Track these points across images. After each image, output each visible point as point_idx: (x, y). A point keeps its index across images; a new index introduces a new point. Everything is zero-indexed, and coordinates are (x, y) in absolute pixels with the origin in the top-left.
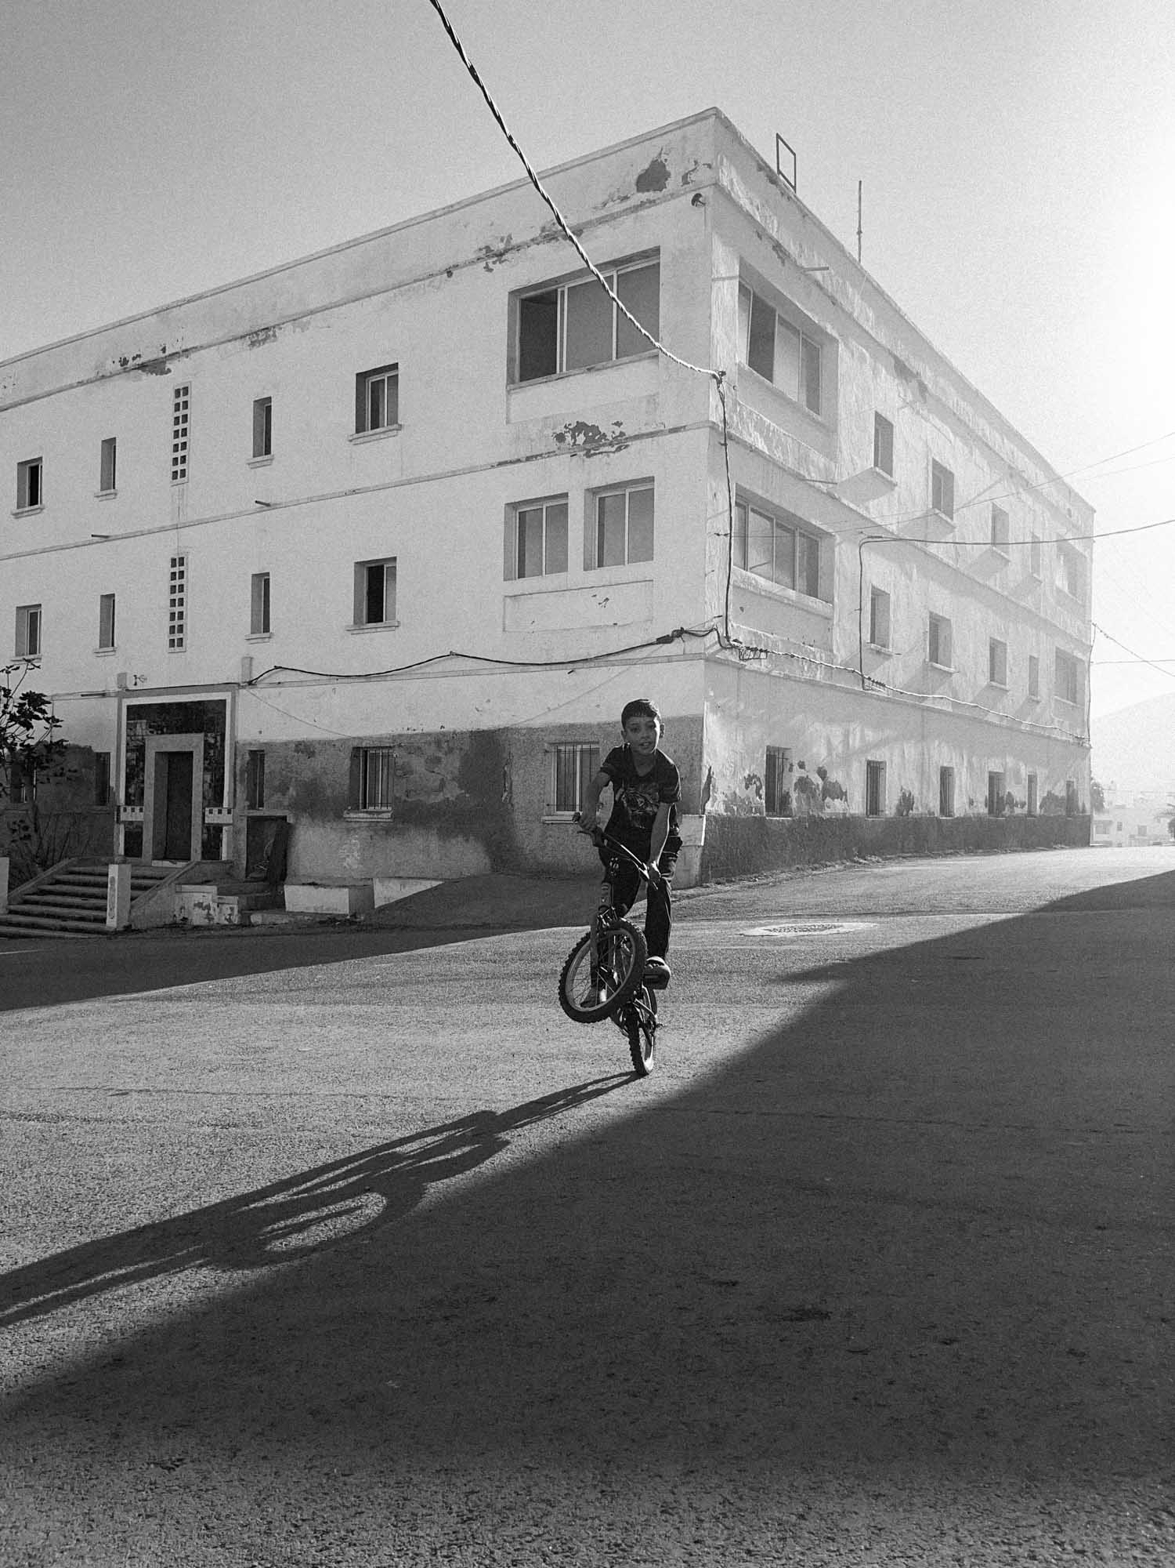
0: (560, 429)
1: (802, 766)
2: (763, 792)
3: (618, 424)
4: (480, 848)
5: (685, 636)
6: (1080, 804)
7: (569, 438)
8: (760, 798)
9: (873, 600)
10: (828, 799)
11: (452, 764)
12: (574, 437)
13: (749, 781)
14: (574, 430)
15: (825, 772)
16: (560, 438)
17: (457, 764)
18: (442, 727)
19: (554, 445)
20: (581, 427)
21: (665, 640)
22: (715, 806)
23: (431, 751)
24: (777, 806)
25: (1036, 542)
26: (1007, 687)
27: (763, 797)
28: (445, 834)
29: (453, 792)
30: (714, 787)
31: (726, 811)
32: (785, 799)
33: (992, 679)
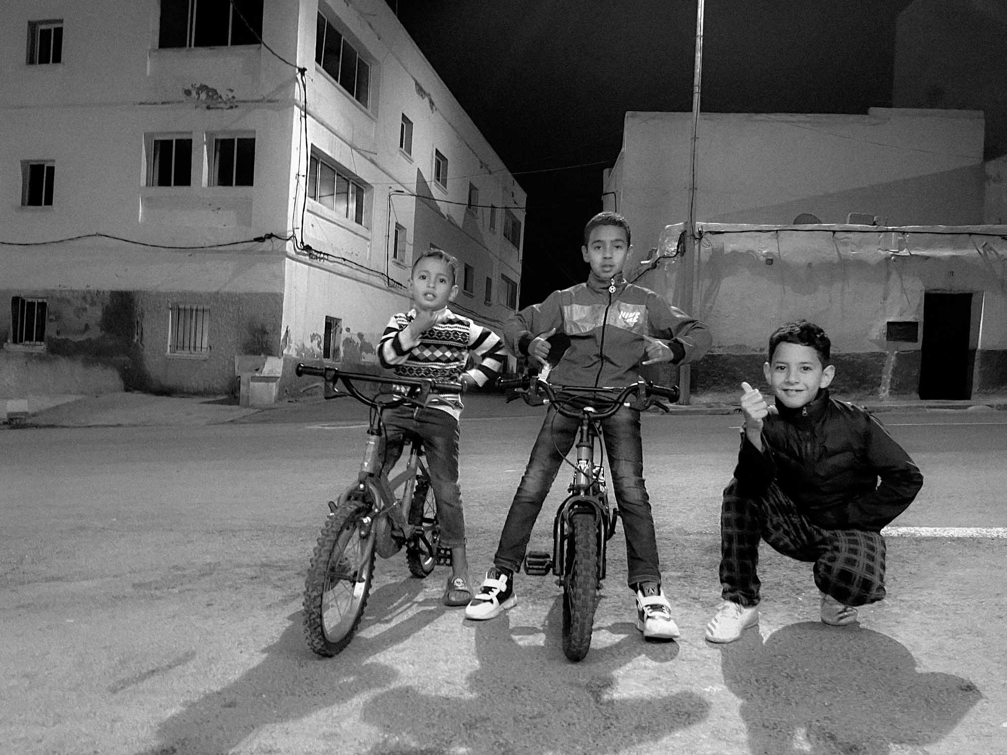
0: (189, 87)
1: (348, 330)
2: (322, 346)
3: (231, 91)
4: (116, 374)
5: (273, 238)
6: (511, 367)
7: (194, 93)
8: (320, 348)
9: (396, 232)
10: (364, 353)
11: (96, 314)
12: (198, 93)
13: (313, 337)
14: (199, 89)
15: (363, 336)
16: (188, 93)
17: (100, 313)
18: (88, 286)
19: (183, 97)
20: (203, 88)
21: (260, 240)
22: (291, 352)
23: (79, 303)
24: (331, 355)
25: (493, 207)
26: (473, 294)
27: (322, 348)
28: (87, 363)
29: (95, 334)
30: (290, 339)
31: (297, 355)
32: (337, 350)
33: (465, 288)
